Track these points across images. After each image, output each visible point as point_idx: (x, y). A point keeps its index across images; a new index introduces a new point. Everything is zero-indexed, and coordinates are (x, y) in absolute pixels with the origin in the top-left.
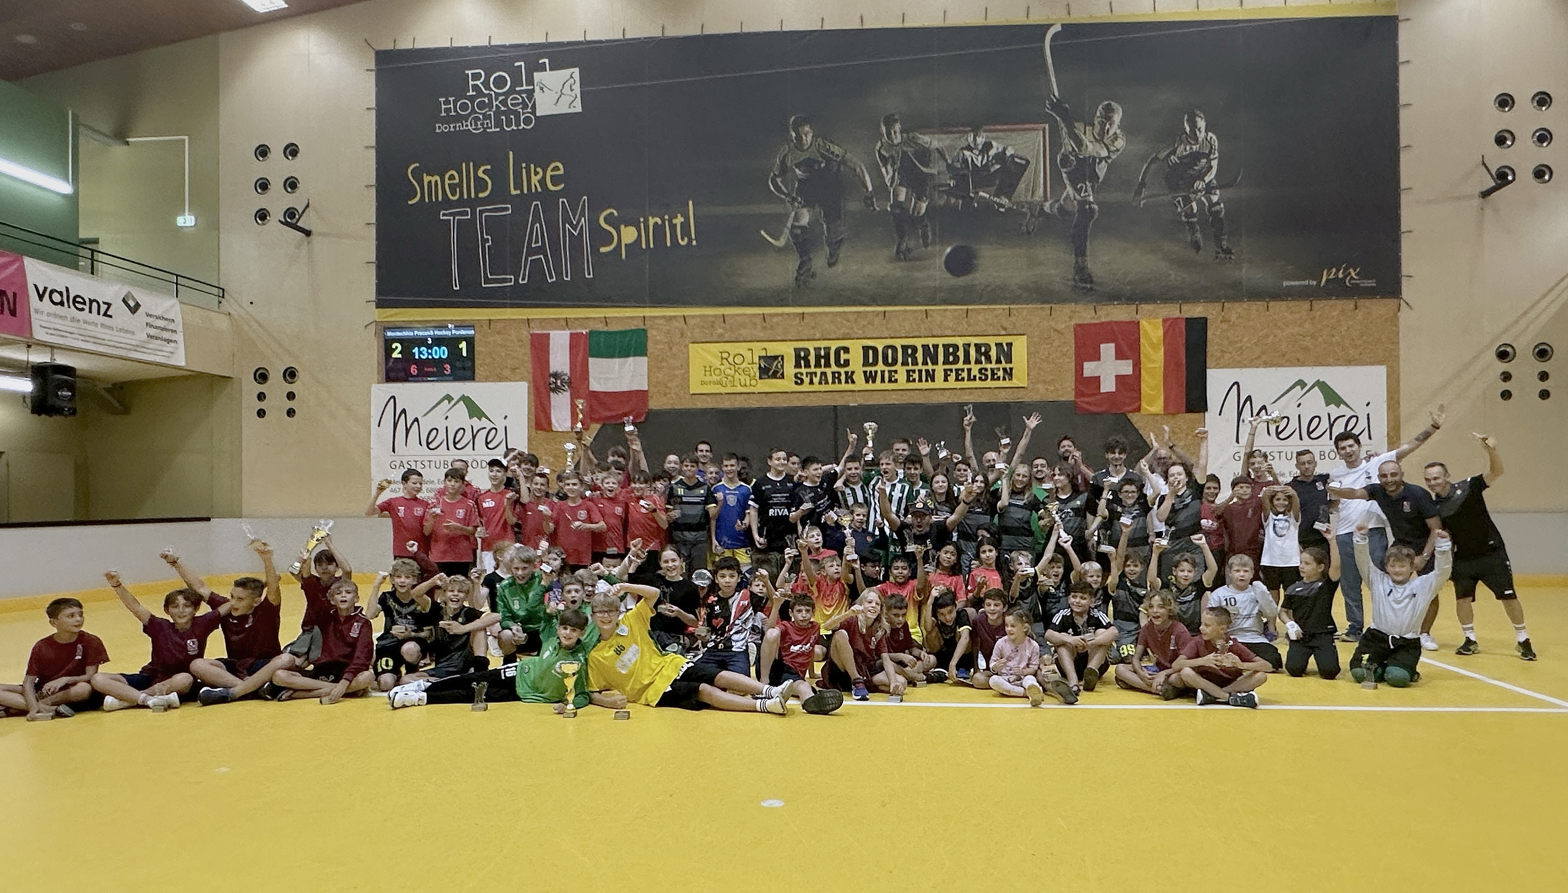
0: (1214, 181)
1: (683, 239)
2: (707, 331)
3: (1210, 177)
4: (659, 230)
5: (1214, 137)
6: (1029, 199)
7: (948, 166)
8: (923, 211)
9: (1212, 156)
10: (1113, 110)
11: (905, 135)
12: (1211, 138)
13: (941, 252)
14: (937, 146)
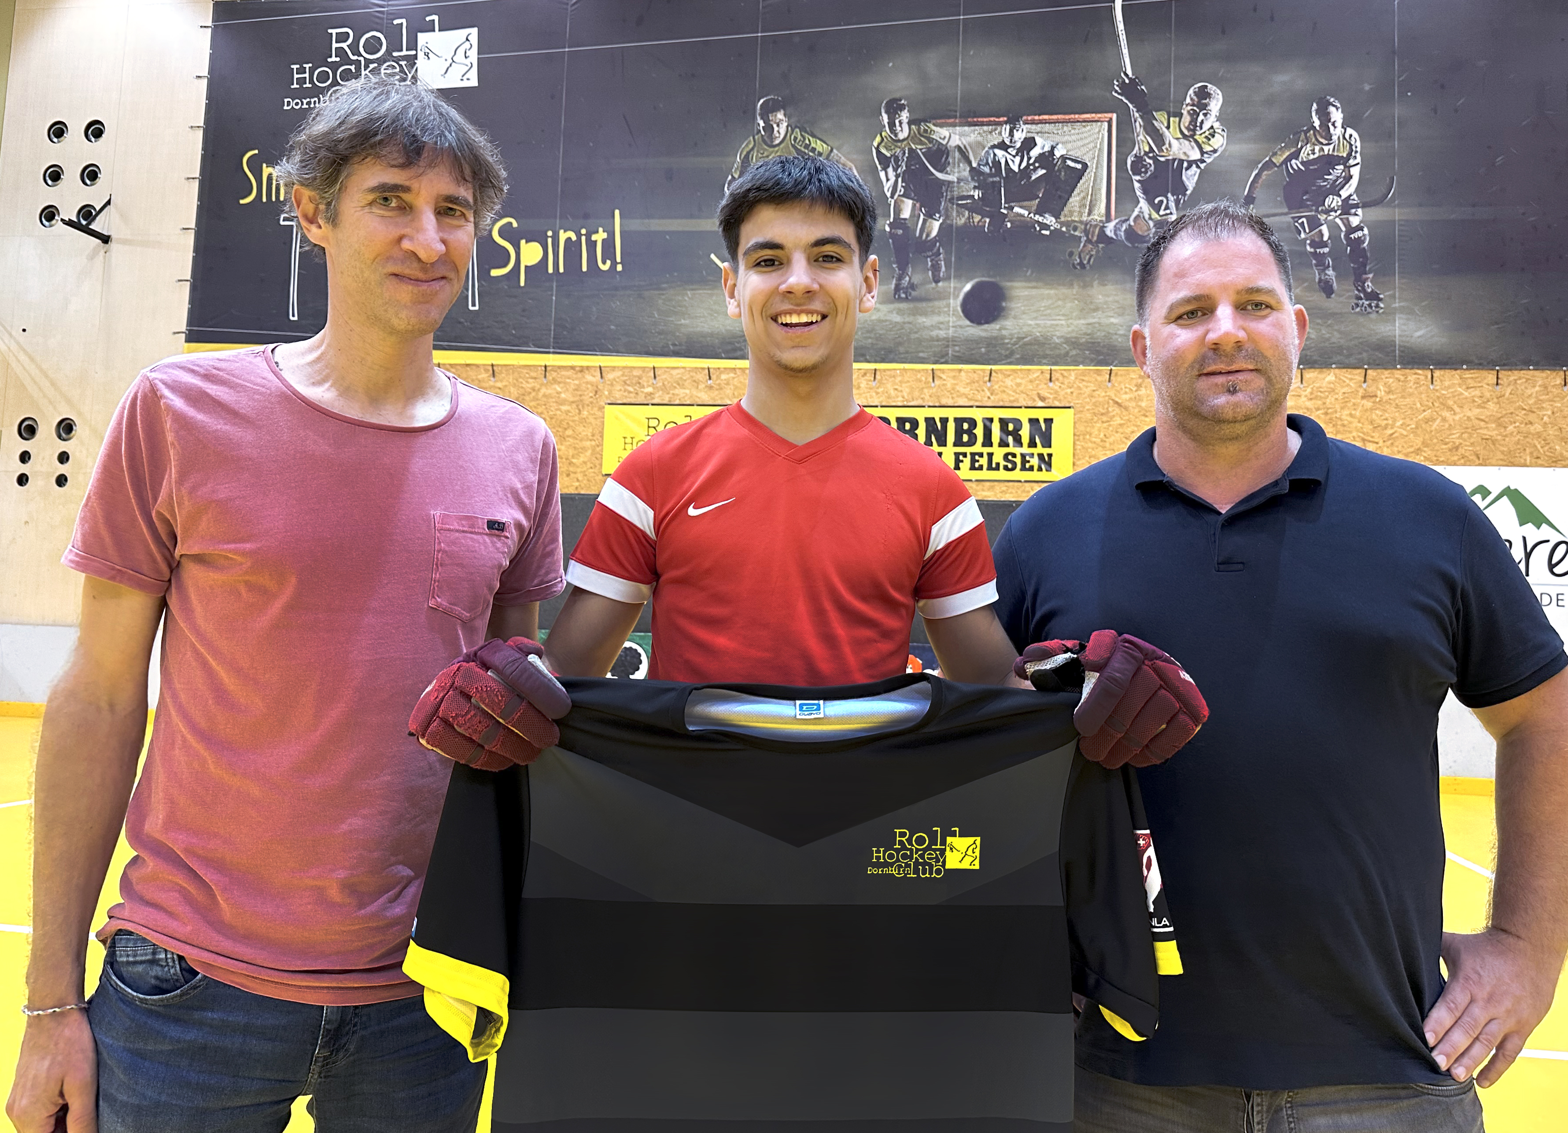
0: (1355, 197)
1: (604, 263)
2: (631, 389)
3: (1348, 191)
4: (572, 248)
5: (1355, 135)
6: (1085, 219)
7: (972, 169)
8: (934, 233)
9: (1352, 162)
10: (1208, 95)
11: (913, 127)
12: (1351, 136)
13: (958, 290)
14: (958, 143)
